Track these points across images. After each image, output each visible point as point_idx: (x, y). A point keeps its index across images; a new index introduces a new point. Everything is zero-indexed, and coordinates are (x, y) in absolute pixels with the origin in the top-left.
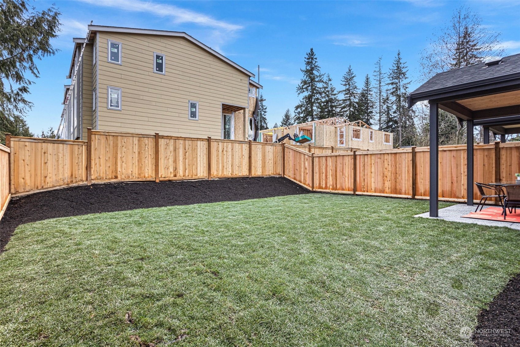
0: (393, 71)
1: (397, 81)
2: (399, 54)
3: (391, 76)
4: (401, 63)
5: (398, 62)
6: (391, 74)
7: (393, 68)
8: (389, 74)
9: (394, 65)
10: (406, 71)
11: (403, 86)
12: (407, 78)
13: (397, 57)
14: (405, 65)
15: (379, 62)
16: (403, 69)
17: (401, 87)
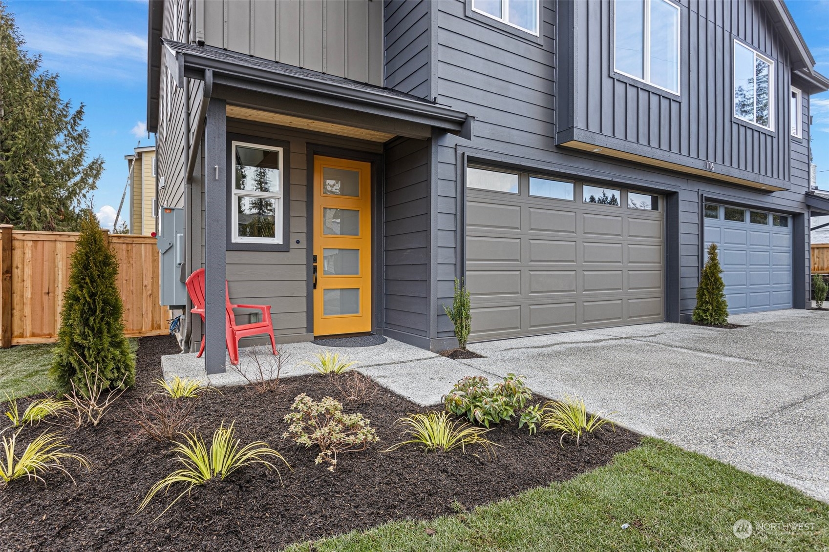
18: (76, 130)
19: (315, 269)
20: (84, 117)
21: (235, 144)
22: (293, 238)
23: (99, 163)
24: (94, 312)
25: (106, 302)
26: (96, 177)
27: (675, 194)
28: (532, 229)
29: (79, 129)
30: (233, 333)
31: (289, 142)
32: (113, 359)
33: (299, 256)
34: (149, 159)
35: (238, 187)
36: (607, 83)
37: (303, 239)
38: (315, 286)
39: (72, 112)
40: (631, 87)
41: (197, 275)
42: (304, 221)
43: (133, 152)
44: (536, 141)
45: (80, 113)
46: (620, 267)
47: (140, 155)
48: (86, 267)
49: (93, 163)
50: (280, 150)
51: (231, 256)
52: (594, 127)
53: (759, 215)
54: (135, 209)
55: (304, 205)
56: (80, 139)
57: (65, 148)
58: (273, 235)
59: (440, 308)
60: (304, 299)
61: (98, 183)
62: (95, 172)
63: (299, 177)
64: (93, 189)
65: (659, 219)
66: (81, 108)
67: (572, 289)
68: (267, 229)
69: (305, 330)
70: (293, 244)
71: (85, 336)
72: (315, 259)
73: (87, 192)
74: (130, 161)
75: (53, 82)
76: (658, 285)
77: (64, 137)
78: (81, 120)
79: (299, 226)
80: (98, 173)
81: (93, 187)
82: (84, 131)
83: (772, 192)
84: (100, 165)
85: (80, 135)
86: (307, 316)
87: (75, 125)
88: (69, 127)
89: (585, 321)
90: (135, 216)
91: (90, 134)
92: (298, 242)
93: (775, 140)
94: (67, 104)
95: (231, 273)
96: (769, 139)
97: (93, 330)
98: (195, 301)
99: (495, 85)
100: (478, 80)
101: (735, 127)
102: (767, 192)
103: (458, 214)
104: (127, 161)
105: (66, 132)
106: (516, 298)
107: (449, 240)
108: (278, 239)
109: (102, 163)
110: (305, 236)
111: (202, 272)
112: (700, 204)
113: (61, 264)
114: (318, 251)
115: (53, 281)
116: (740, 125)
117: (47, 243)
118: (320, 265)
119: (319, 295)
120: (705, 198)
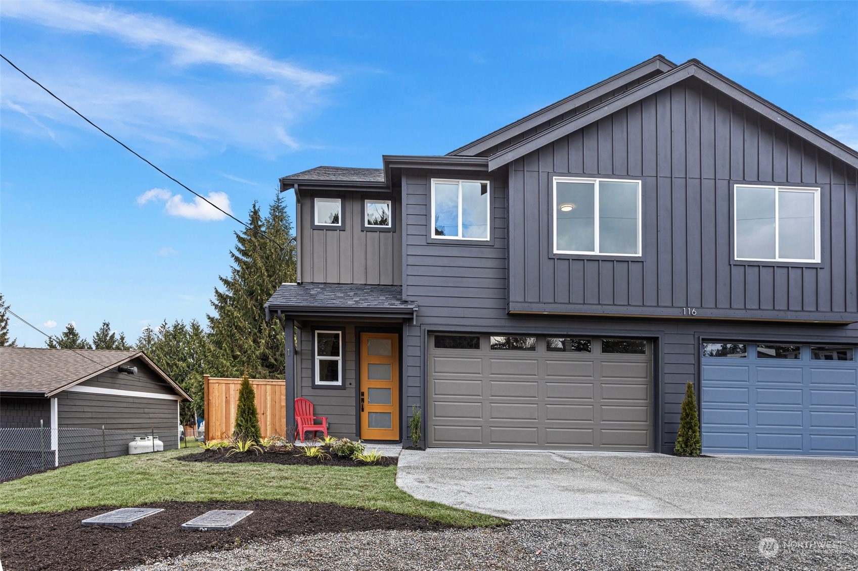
19: (363, 400)
21: (317, 332)
22: (349, 381)
25: (249, 409)
27: (657, 339)
28: (492, 374)
30: (303, 428)
31: (345, 328)
32: (251, 432)
33: (352, 392)
35: (319, 355)
36: (547, 266)
37: (353, 382)
38: (362, 410)
40: (575, 262)
42: (354, 372)
46: (591, 402)
48: (243, 394)
50: (340, 332)
51: (316, 392)
52: (532, 298)
55: (354, 362)
58: (337, 380)
59: (408, 422)
60: (355, 417)
63: (351, 347)
65: (644, 361)
67: (534, 418)
68: (333, 376)
69: (354, 435)
70: (348, 385)
71: (242, 421)
72: (363, 394)
76: (643, 419)
79: (352, 375)
86: (356, 427)
89: (548, 443)
92: (350, 384)
93: (824, 273)
96: (809, 273)
97: (244, 419)
103: (422, 366)
106: (479, 421)
108: (339, 383)
110: (354, 380)
112: (696, 346)
113: (269, 398)
114: (364, 389)
115: (266, 407)
116: (744, 265)
117: (262, 386)
118: (366, 397)
119: (365, 416)
120: (703, 339)
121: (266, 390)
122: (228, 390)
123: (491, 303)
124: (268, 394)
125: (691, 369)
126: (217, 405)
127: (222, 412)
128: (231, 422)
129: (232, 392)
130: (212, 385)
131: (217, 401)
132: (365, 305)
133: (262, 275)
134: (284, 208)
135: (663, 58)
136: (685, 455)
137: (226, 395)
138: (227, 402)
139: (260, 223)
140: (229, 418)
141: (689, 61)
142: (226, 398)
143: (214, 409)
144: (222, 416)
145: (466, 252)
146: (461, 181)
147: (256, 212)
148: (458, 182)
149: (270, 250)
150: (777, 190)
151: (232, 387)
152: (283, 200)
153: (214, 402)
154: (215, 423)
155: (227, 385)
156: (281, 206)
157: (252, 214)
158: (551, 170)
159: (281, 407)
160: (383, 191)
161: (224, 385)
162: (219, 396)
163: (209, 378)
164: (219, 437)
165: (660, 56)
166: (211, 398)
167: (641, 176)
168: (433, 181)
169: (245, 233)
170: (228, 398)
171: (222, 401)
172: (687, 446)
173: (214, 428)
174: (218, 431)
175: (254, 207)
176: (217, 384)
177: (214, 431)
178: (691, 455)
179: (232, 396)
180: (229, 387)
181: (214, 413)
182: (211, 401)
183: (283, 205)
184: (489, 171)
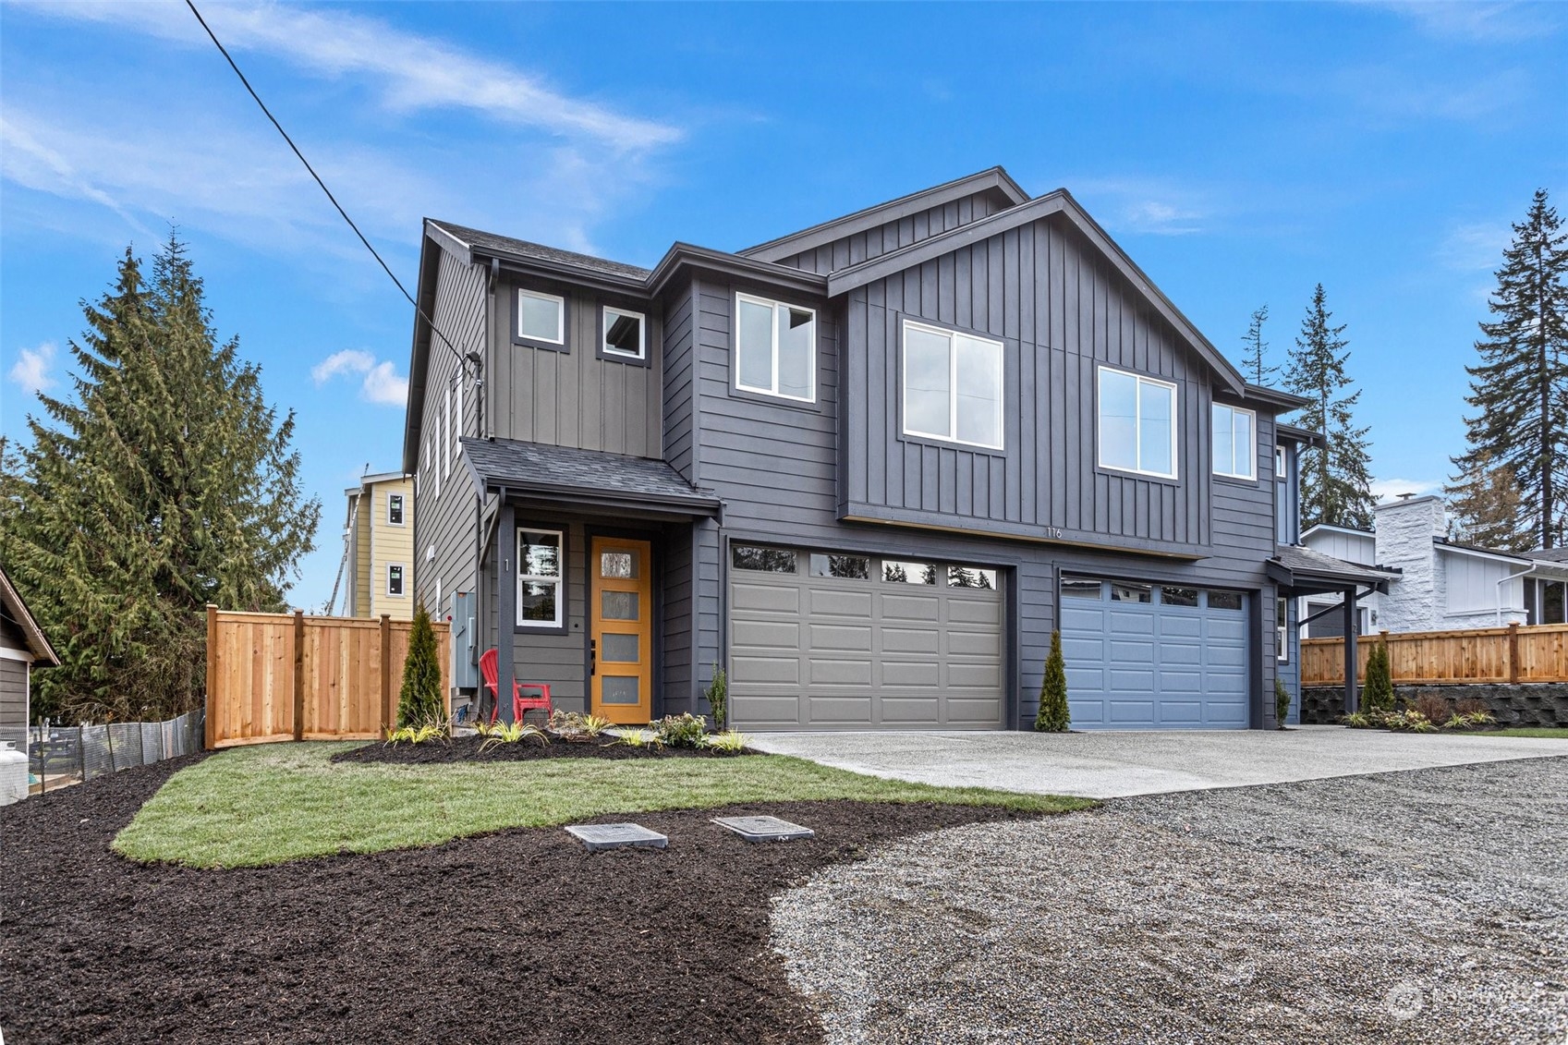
0: (1300, 360)
1: (1315, 393)
2: (1319, 300)
3: (1295, 376)
4: (1326, 330)
5: (1318, 328)
6: (1295, 370)
7: (1300, 350)
8: (1288, 370)
9: (1306, 340)
10: (1341, 358)
11: (1334, 410)
12: (1346, 381)
13: (1313, 309)
14: (1342, 337)
15: (1256, 329)
16: (1333, 353)
17: (1328, 415)
18: (282, 454)
19: (593, 655)
20: (293, 432)
21: (520, 530)
22: (572, 622)
23: (315, 506)
24: (424, 674)
26: (311, 530)
27: (1014, 568)
28: (813, 613)
29: (287, 453)
30: (519, 704)
31: (568, 525)
33: (577, 640)
34: (382, 495)
35: (522, 572)
36: (894, 449)
37: (581, 623)
38: (593, 672)
39: (277, 425)
40: (929, 449)
41: (488, 655)
42: (582, 606)
43: (360, 485)
44: (815, 517)
45: (289, 425)
46: (935, 658)
47: (368, 488)
49: (306, 506)
50: (560, 534)
51: (518, 639)
52: (876, 498)
53: (1182, 595)
54: (360, 582)
55: (582, 588)
56: (288, 469)
57: (268, 485)
58: (553, 619)
59: (700, 690)
60: (582, 684)
61: (314, 541)
62: (308, 522)
63: (577, 561)
64: (306, 551)
65: (996, 600)
66: (290, 417)
67: (866, 682)
68: (547, 612)
70: (572, 628)
72: (593, 644)
73: (299, 555)
74: (353, 498)
75: (254, 378)
76: (995, 683)
77: (266, 466)
78: (289, 436)
79: (577, 609)
80: (314, 524)
81: (307, 547)
82: (295, 456)
83: (1195, 560)
84: (316, 511)
85: (289, 463)
86: (585, 701)
87: (281, 445)
88: (273, 448)
89: (884, 721)
90: (359, 595)
91: (302, 459)
92: (576, 626)
93: (1180, 493)
94: (272, 411)
95: (518, 655)
96: (1167, 492)
98: (486, 677)
99: (763, 463)
100: (743, 460)
101: (1101, 481)
102: (1187, 561)
103: (721, 597)
104: (347, 498)
105: (269, 458)
106: (793, 688)
107: (712, 623)
108: (558, 623)
109: (319, 506)
110: (582, 619)
111: (493, 653)
112: (1055, 580)
113: (345, 653)
114: (596, 636)
115: (338, 671)
116: (1110, 475)
117: (332, 629)
118: (598, 650)
119: (597, 681)
120: (1063, 572)
121: (339, 639)
122: (258, 637)
123: (815, 502)
124: (343, 644)
125: (1049, 613)
126: (234, 668)
127: (245, 683)
128: (265, 703)
129: (268, 641)
130: (224, 625)
131: (234, 659)
132: (642, 489)
133: (159, 401)
134: (187, 264)
135: (1003, 171)
136: (1053, 731)
137: (254, 646)
138: (257, 661)
139: (140, 289)
140: (261, 695)
141: (1058, 190)
142: (255, 652)
143: (228, 675)
144: (244, 692)
145: (782, 417)
146: (777, 303)
147: (131, 265)
148: (774, 304)
149: (180, 350)
150: (1138, 380)
151: (269, 631)
152: (183, 248)
153: (228, 661)
154: (229, 704)
155: (258, 626)
156: (179, 260)
157: (122, 267)
158: (900, 310)
159: (370, 671)
160: (639, 296)
161: (250, 627)
162: (238, 649)
163: (218, 612)
164: (239, 732)
165: (1000, 167)
166: (220, 653)
167: (1003, 336)
168: (740, 297)
169: (104, 305)
170: (259, 653)
171: (245, 659)
172: (1055, 719)
173: (227, 716)
174: (235, 721)
175: (129, 252)
176: (236, 625)
177: (227, 721)
178: (1060, 730)
179: (269, 649)
180: (262, 631)
181: (228, 684)
182: (222, 659)
183: (185, 257)
184: (830, 295)
